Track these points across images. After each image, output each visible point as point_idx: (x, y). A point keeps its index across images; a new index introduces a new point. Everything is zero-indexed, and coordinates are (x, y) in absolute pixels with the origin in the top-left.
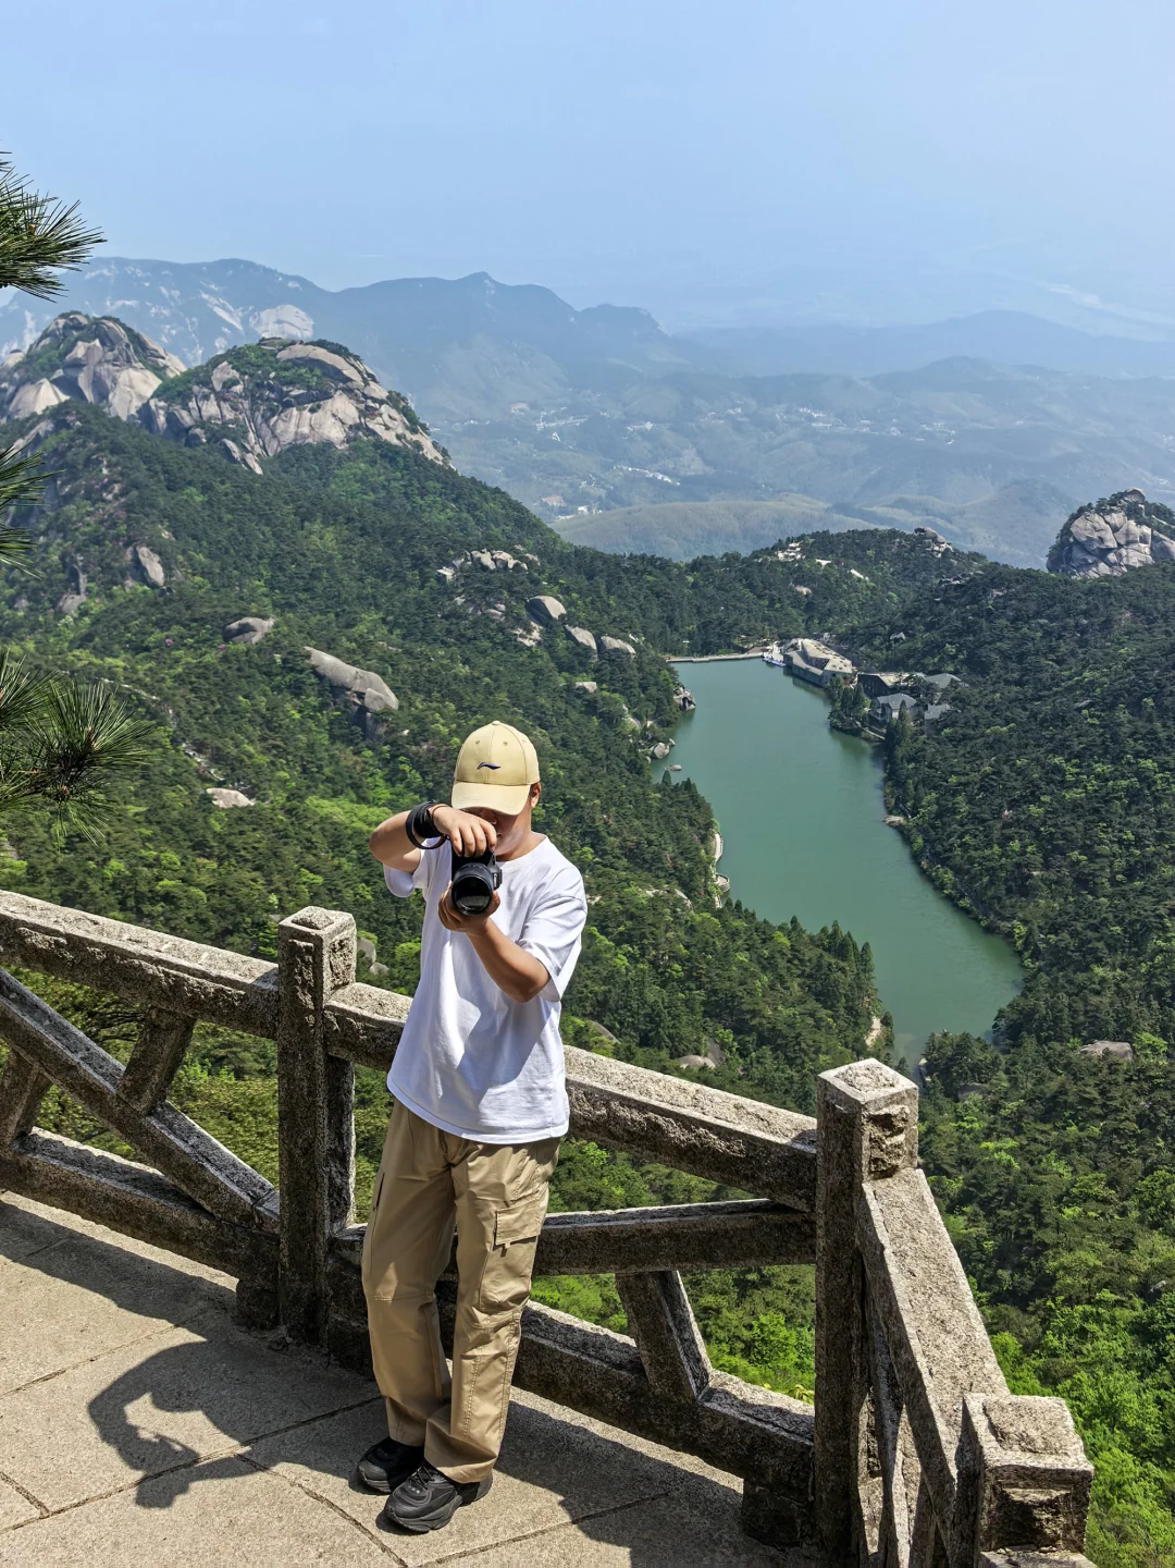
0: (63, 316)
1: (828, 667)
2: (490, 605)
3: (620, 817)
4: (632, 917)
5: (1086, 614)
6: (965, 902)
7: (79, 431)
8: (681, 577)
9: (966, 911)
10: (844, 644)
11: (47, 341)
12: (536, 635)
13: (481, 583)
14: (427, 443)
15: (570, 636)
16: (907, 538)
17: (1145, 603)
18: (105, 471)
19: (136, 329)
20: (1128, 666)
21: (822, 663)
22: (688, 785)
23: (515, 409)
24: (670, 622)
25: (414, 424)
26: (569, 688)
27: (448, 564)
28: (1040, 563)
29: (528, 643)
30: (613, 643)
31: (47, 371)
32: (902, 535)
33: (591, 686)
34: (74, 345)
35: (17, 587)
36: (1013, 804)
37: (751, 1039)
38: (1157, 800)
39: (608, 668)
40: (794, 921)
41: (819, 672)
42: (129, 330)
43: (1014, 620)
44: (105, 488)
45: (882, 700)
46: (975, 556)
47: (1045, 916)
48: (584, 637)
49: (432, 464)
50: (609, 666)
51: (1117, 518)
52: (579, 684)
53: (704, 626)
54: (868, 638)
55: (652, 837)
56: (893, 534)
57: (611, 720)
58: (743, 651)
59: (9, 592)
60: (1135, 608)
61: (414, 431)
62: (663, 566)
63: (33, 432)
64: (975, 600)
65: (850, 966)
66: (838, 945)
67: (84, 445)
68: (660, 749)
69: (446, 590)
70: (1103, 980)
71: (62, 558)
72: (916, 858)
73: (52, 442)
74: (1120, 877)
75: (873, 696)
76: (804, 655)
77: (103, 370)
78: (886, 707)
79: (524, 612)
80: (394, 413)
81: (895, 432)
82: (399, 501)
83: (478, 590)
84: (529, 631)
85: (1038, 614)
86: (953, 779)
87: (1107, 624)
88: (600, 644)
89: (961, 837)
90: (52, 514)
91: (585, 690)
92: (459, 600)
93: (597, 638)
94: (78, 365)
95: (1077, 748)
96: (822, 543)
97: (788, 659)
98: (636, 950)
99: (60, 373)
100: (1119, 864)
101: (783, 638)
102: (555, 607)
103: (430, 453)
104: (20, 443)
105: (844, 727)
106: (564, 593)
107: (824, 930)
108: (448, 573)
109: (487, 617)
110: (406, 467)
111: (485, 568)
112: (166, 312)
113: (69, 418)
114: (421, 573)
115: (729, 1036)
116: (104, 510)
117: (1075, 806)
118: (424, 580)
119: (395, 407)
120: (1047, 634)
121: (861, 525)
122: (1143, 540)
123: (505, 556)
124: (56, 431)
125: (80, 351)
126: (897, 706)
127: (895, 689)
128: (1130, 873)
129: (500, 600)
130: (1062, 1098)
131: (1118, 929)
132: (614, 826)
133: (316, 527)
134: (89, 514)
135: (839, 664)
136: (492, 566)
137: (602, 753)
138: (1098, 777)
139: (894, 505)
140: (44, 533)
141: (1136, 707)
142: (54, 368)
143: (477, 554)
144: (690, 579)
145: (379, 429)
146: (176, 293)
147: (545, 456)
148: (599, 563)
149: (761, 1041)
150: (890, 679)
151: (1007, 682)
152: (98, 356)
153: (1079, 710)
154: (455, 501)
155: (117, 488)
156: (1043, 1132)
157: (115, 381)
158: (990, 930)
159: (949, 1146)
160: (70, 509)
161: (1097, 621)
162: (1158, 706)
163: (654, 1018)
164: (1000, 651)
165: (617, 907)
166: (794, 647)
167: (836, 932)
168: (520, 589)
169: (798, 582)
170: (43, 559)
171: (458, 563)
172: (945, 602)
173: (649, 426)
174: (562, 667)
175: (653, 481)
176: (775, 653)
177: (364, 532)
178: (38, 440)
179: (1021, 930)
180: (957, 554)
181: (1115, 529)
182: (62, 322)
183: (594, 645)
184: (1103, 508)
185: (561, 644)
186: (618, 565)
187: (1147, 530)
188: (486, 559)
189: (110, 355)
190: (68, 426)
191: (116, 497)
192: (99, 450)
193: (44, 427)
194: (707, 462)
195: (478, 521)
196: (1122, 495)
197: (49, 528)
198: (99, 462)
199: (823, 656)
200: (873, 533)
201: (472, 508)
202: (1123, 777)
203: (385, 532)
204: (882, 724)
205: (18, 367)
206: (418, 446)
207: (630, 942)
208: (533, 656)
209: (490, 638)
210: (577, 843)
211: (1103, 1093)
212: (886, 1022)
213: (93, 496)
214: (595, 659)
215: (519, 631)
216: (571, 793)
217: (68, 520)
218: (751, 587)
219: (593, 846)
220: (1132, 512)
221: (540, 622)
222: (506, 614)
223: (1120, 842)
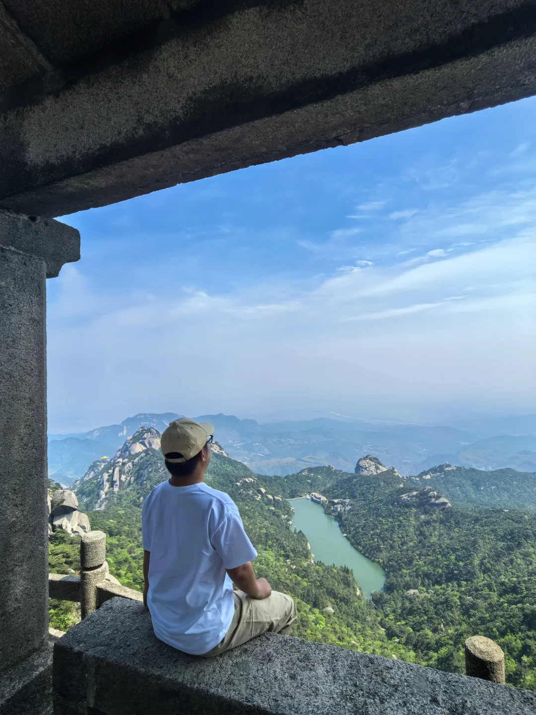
0: (141, 428)
1: (321, 499)
2: (248, 491)
3: (289, 542)
4: (304, 571)
5: (374, 483)
6: (367, 555)
7: (152, 455)
8: (283, 480)
9: (367, 557)
10: (324, 493)
11: (137, 433)
12: (260, 497)
13: (246, 486)
14: (223, 452)
15: (267, 497)
16: (327, 467)
17: (386, 480)
18: (159, 465)
19: (158, 430)
20: (389, 495)
21: (320, 498)
22: (300, 532)
23: (230, 442)
24: (284, 490)
25: (221, 448)
26: (269, 509)
27: (239, 482)
28: (353, 471)
29: (258, 499)
30: (277, 498)
31: (138, 440)
32: (325, 467)
33: (273, 509)
34: (144, 434)
35: (140, 494)
36: (372, 530)
37: (338, 600)
38: (404, 527)
39: (276, 504)
40: (334, 565)
41: (319, 500)
42: (156, 430)
43: (360, 486)
44: (159, 469)
45: (335, 506)
46: (341, 471)
47: (386, 557)
48: (270, 497)
49: (226, 457)
50: (276, 503)
51: (368, 461)
52: (271, 508)
53: (292, 491)
54: (329, 492)
55: (297, 546)
56: (324, 467)
57: (278, 516)
58: (301, 497)
59: (138, 496)
60: (384, 482)
61: (221, 450)
62: (280, 478)
63: (140, 456)
64: (350, 482)
65: (350, 575)
66: (347, 571)
67: (153, 458)
68: (290, 522)
69: (238, 488)
70: (406, 573)
71: (151, 486)
72: (352, 544)
73: (145, 458)
74: (400, 546)
75: (333, 506)
76: (315, 497)
77: (151, 440)
78: (336, 508)
79: (256, 492)
80: (217, 446)
81: (306, 443)
82: (219, 466)
83: (246, 488)
84: (258, 496)
85: (364, 484)
86: (357, 524)
87: (379, 485)
88: (274, 498)
89: (363, 538)
90: (147, 476)
91: (272, 510)
92: (242, 490)
93: (273, 497)
94: (145, 439)
95: (384, 515)
96: (310, 470)
97: (312, 498)
98: (307, 580)
99: (141, 441)
100: (400, 542)
101: (309, 493)
102: (263, 490)
103: (225, 455)
104: (137, 459)
105: (328, 513)
106: (265, 487)
107: (341, 567)
108: (238, 484)
109: (248, 494)
110: (220, 458)
111: (247, 482)
112: (155, 425)
113: (149, 452)
114: (232, 484)
115: (333, 600)
116: (159, 474)
117: (387, 530)
118: (233, 485)
119: (217, 445)
120: (367, 488)
121: (318, 466)
122: (373, 465)
123: (251, 479)
124: (146, 455)
125: (145, 435)
126: (339, 508)
127: (338, 503)
128: (402, 544)
129: (251, 490)
130: (413, 609)
131: (406, 560)
132: (288, 544)
133: (207, 475)
134: (156, 475)
135: (323, 498)
136: (248, 482)
137: (280, 525)
138: (390, 522)
139: (308, 458)
140: (146, 481)
141: (393, 504)
142: (139, 440)
143: (245, 479)
144: (286, 480)
145: (214, 450)
146: (157, 420)
147: (237, 452)
148: (267, 478)
149: (341, 601)
150: (336, 501)
151: (361, 500)
152: (149, 436)
153: (381, 506)
154: (231, 465)
155: (162, 468)
156: (411, 618)
157: (153, 442)
158: (373, 561)
159: (397, 628)
160: (151, 474)
161: (377, 485)
162: (398, 504)
163: (316, 598)
164: (358, 493)
165: (301, 569)
166: (312, 495)
167: (345, 567)
168: (255, 487)
169: (308, 479)
170: (146, 487)
171: (241, 481)
172: (344, 483)
173: (257, 444)
174: (266, 504)
175: (259, 456)
176: (308, 497)
177: (218, 475)
178: (142, 458)
179: (381, 561)
180: (337, 471)
181: (368, 463)
182: (141, 429)
183: (272, 498)
184: (365, 458)
185: (265, 499)
186: (271, 478)
187: (374, 463)
188: (247, 480)
189: (152, 436)
190: (149, 454)
191: (162, 471)
192: (158, 460)
193: (143, 455)
194: (269, 451)
195: (237, 470)
196: (368, 456)
197: (147, 479)
198: (157, 463)
199: (319, 497)
200: (320, 467)
201: (235, 467)
202: (397, 522)
203: (223, 475)
204: (337, 512)
205: (131, 440)
206: (222, 453)
207: (305, 577)
208: (259, 502)
209: (249, 499)
210: (279, 550)
211: (422, 606)
212: (360, 589)
213: (157, 471)
214: (273, 502)
215: (256, 497)
216: (278, 537)
217: (151, 477)
218: (298, 481)
219: (283, 550)
220: (370, 459)
221: (260, 493)
222: (252, 493)
223: (399, 537)
